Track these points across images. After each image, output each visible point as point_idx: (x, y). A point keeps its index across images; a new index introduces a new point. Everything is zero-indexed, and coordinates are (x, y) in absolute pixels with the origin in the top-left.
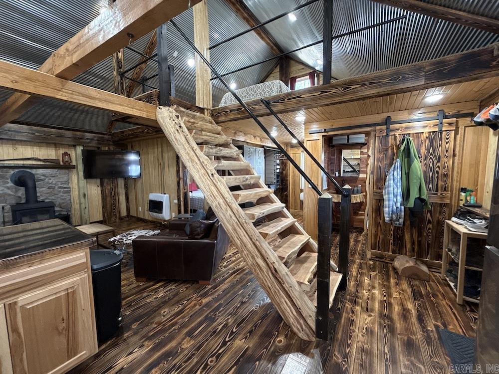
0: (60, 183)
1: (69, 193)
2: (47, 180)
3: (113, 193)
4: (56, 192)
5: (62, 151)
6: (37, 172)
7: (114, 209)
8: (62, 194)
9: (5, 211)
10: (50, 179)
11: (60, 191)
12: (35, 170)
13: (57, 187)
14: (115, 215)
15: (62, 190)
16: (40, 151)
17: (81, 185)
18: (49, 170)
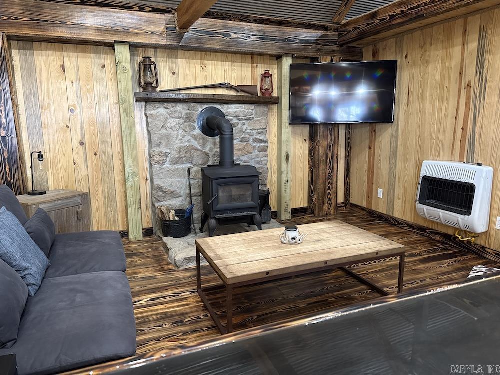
0: (255, 132)
1: (266, 151)
2: (240, 126)
3: (330, 155)
4: (250, 149)
5: (260, 70)
6: (229, 110)
7: (329, 189)
8: (256, 153)
9: (191, 177)
10: (244, 124)
11: (255, 148)
12: (226, 106)
13: (251, 139)
14: (330, 200)
15: (258, 145)
16: (233, 70)
17: (284, 138)
18: (244, 106)
